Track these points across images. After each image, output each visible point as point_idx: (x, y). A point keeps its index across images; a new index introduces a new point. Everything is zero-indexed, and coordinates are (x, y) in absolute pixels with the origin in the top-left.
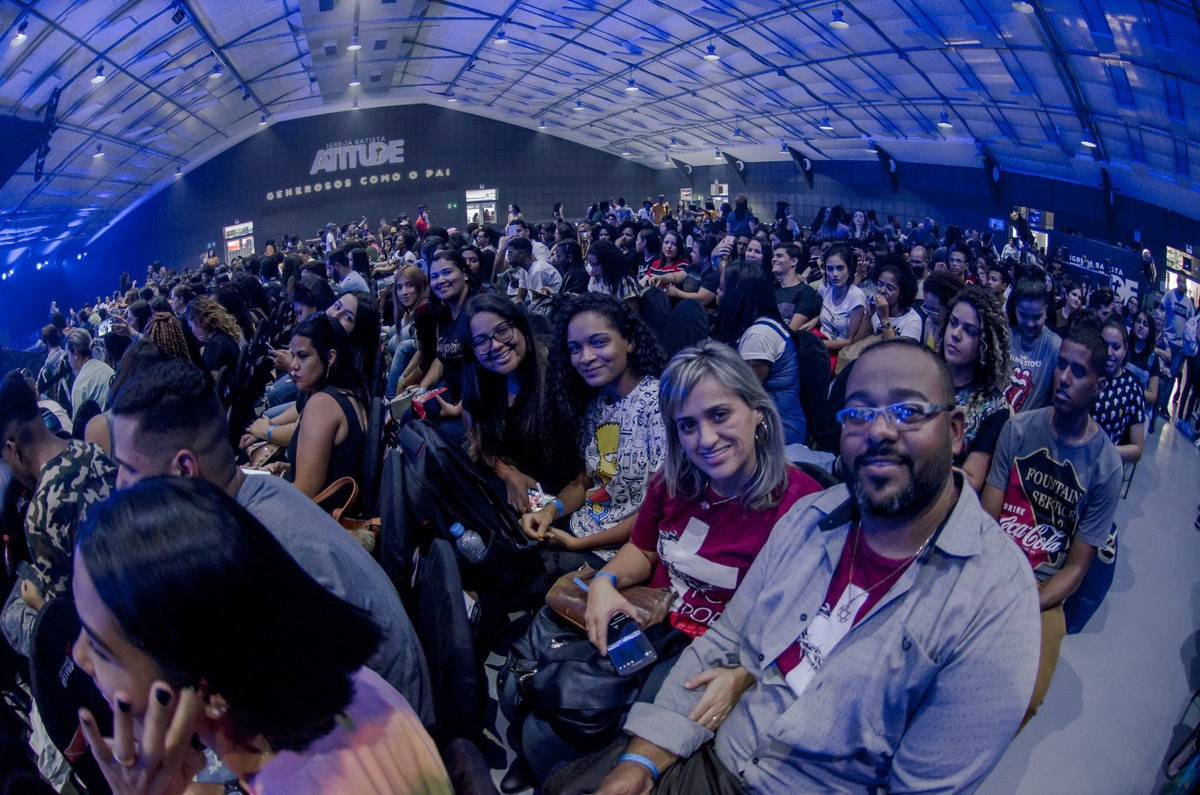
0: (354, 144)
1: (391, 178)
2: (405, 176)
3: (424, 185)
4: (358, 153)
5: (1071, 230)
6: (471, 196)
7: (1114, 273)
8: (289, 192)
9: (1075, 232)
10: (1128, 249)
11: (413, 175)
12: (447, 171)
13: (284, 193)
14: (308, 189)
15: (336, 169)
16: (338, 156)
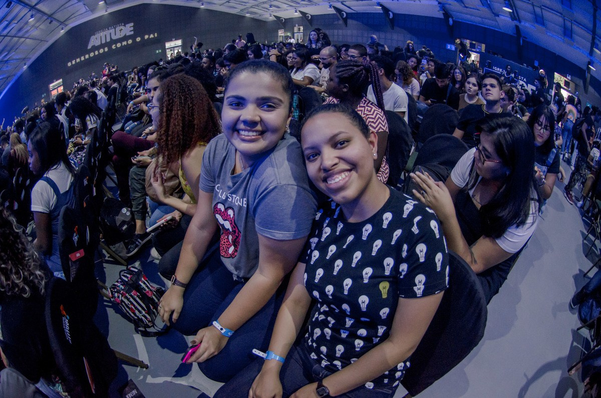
0: (108, 29)
1: (127, 43)
2: (134, 40)
3: (144, 43)
4: (110, 33)
5: (495, 54)
6: (168, 45)
7: (521, 80)
8: (78, 60)
9: (497, 54)
10: (530, 68)
11: (138, 39)
12: (156, 34)
13: (76, 61)
14: (87, 57)
15: (100, 44)
16: (101, 37)
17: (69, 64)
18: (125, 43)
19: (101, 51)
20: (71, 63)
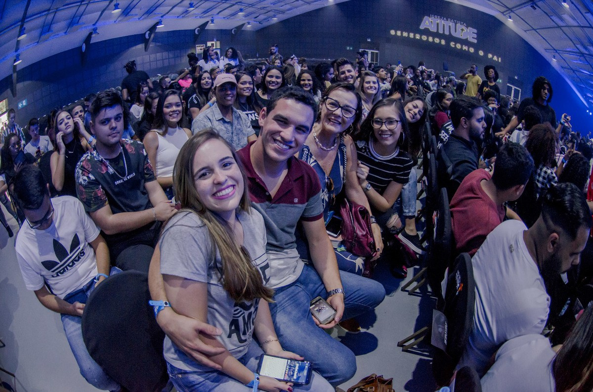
0: (447, 21)
1: (469, 49)
2: (476, 51)
11: (481, 53)
12: (500, 58)
13: (402, 33)
14: (418, 37)
15: (436, 31)
16: (438, 24)
17: (393, 32)
18: (465, 48)
19: (437, 40)
20: (396, 32)
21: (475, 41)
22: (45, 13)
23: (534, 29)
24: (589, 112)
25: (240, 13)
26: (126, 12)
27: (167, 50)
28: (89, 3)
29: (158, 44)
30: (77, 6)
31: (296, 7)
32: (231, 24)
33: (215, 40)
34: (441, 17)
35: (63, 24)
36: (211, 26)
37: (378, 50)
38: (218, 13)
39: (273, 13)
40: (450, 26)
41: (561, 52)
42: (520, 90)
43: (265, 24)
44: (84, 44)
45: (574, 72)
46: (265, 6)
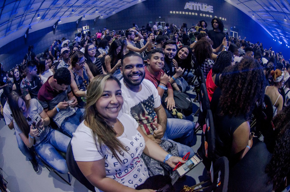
0: (198, 4)
1: (209, 16)
2: (213, 16)
12: (226, 19)
13: (176, 12)
14: (184, 13)
15: (192, 9)
16: (193, 6)
17: (171, 12)
18: (207, 16)
19: (193, 14)
20: (173, 12)
21: (212, 12)
22: (7, 22)
23: (241, 3)
24: (274, 40)
25: (97, 12)
26: (43, 17)
27: (64, 33)
28: (26, 15)
29: (60, 30)
30: (21, 17)
31: (124, 5)
32: (93, 17)
33: (86, 25)
34: (194, 2)
35: (15, 26)
36: (83, 19)
37: (165, 22)
38: (86, 13)
39: (113, 9)
40: (199, 6)
41: (256, 12)
42: (237, 33)
43: (110, 15)
44: (26, 35)
45: (264, 21)
46: (108, 7)
